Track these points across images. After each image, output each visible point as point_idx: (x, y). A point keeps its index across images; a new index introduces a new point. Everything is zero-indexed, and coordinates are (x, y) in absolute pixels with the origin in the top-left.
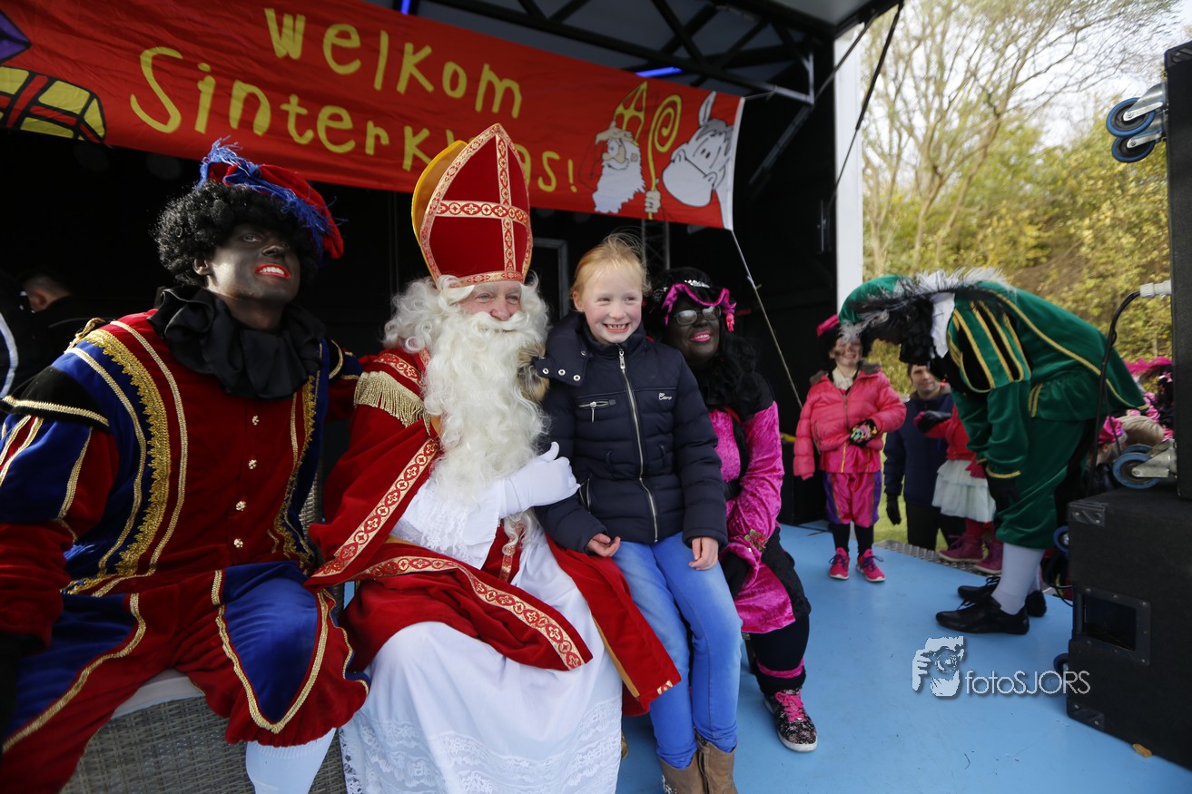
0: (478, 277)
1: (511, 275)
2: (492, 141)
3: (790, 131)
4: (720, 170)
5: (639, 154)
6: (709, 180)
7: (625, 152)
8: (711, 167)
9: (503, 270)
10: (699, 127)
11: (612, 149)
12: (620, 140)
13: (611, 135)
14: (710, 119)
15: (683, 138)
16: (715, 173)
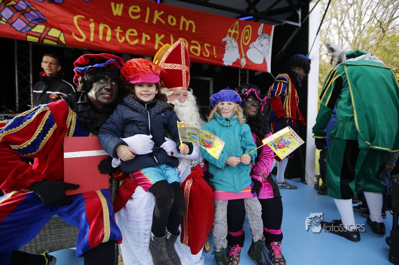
0: (175, 88)
1: (185, 88)
2: (180, 44)
3: (292, 37)
4: (267, 51)
5: (237, 46)
6: (263, 55)
7: (233, 45)
8: (263, 50)
9: (182, 86)
10: (259, 36)
11: (228, 44)
12: (231, 41)
13: (227, 39)
14: (262, 33)
15: (253, 40)
16: (265, 52)
